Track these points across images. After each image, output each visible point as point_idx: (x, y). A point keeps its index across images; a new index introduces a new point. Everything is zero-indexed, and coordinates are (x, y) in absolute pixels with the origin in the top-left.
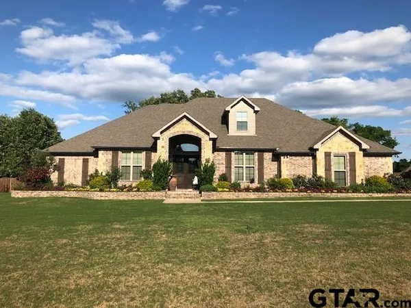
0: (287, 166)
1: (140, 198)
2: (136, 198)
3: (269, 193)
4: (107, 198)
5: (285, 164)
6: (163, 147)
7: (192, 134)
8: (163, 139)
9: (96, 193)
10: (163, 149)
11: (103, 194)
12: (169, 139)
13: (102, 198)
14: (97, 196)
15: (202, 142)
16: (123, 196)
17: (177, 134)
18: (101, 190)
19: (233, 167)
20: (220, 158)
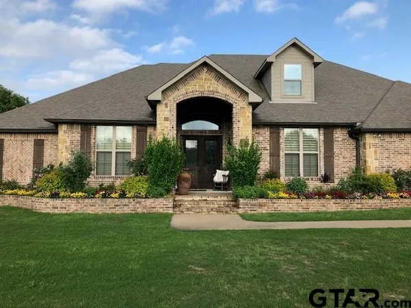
0: (375, 152)
1: (127, 210)
2: (118, 211)
3: (364, 201)
4: (64, 211)
5: (373, 149)
6: (166, 119)
7: (216, 96)
8: (166, 104)
9: (45, 200)
10: (167, 124)
11: (58, 202)
12: (177, 104)
13: (56, 211)
14: (45, 205)
15: (234, 111)
16: (95, 207)
17: (190, 96)
18: (55, 196)
19: (282, 154)
20: (261, 139)
